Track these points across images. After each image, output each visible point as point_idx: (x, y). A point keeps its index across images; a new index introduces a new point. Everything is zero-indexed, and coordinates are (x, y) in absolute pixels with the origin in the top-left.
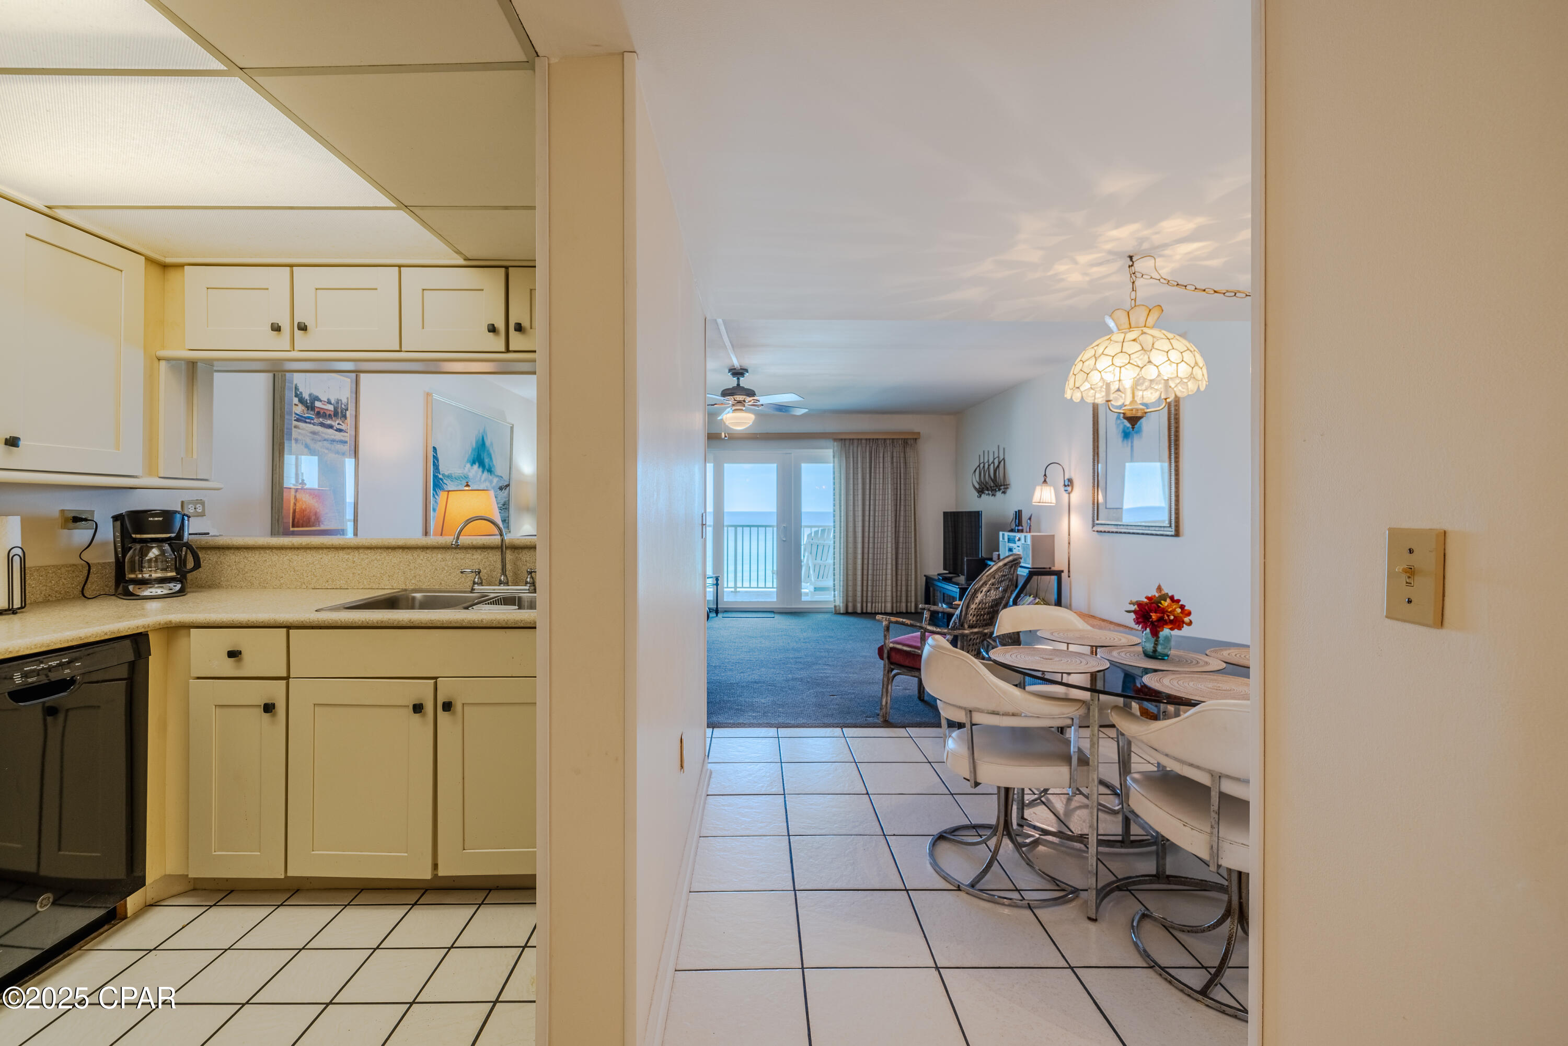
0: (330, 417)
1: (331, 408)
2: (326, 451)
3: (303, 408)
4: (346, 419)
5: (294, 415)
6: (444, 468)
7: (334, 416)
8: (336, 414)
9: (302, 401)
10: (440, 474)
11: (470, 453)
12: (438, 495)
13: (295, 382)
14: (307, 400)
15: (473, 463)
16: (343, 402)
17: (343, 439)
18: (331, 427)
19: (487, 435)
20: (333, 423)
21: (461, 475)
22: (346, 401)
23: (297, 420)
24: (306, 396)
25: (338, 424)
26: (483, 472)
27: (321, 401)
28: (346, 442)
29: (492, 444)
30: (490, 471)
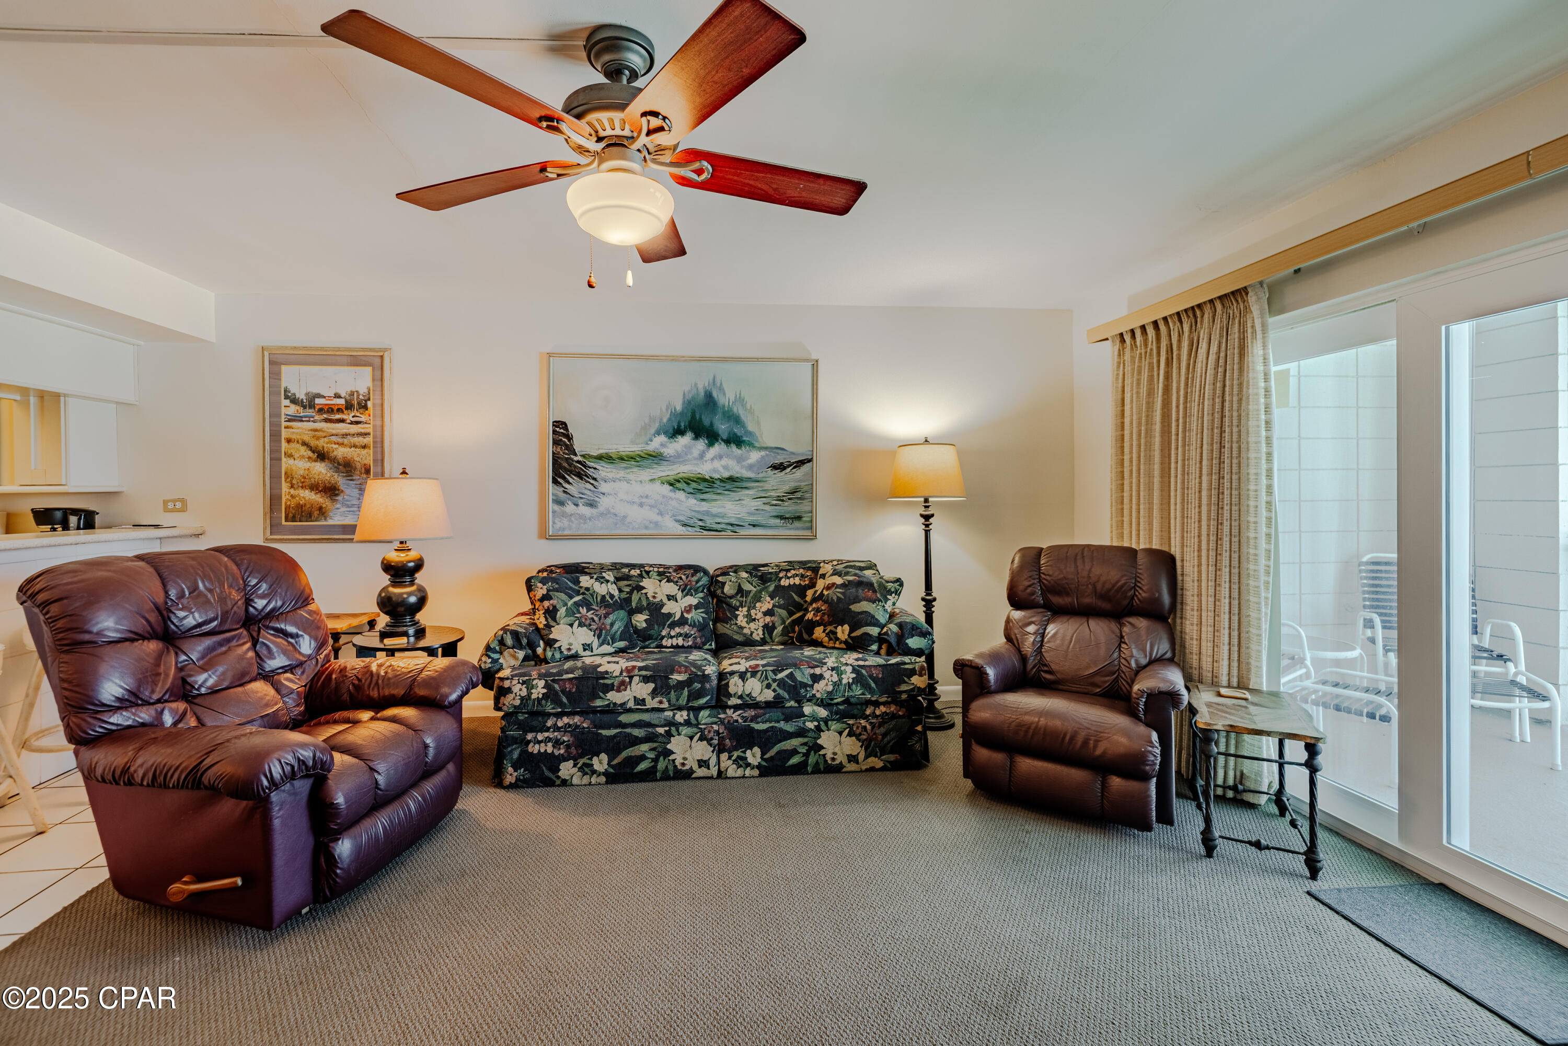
0: (339, 411)
1: (342, 401)
2: (336, 446)
3: (298, 408)
4: (367, 409)
5: (283, 417)
6: (582, 444)
7: (347, 408)
8: (349, 406)
9: (294, 401)
10: (575, 455)
11: (665, 420)
12: (569, 483)
13: (283, 386)
14: (302, 400)
15: (678, 432)
16: (361, 392)
17: (363, 431)
18: (342, 421)
19: (721, 389)
20: (345, 417)
21: (640, 453)
22: (366, 391)
23: (289, 421)
24: (301, 395)
25: (353, 417)
26: (711, 444)
27: (324, 397)
28: (369, 434)
29: (740, 400)
30: (735, 440)
